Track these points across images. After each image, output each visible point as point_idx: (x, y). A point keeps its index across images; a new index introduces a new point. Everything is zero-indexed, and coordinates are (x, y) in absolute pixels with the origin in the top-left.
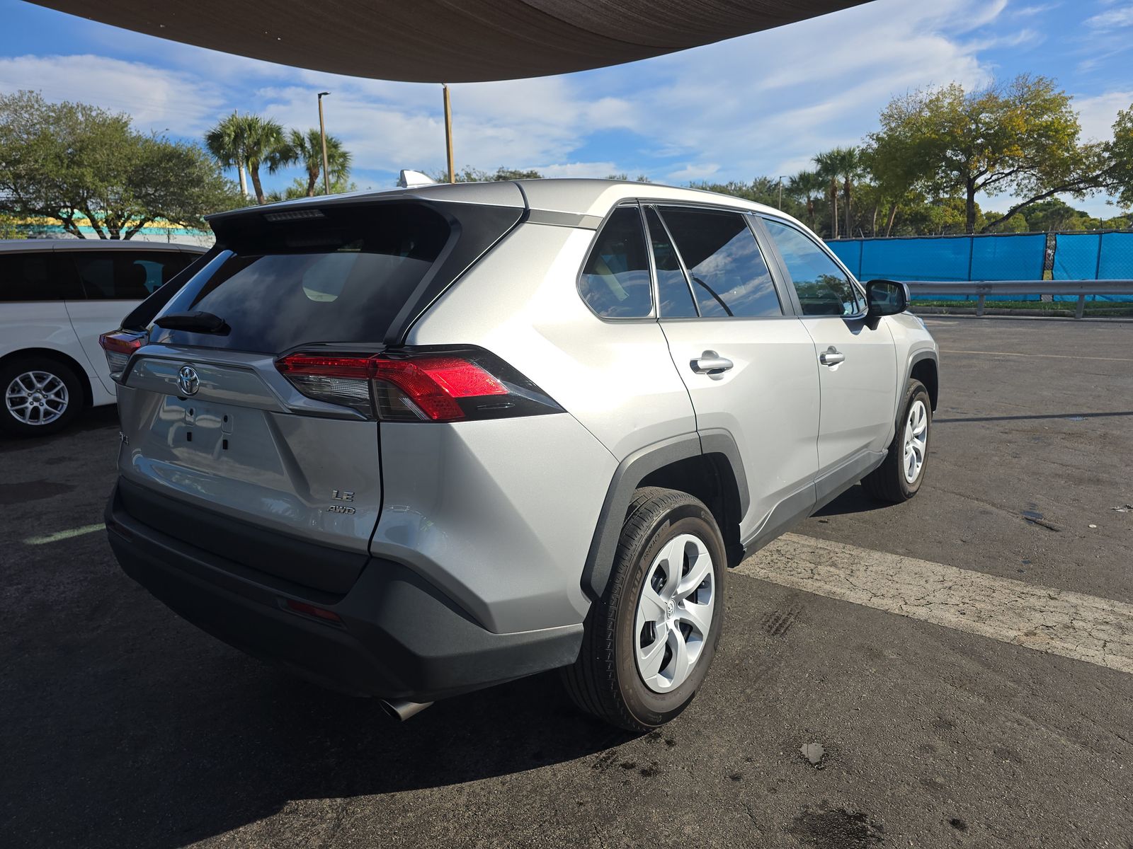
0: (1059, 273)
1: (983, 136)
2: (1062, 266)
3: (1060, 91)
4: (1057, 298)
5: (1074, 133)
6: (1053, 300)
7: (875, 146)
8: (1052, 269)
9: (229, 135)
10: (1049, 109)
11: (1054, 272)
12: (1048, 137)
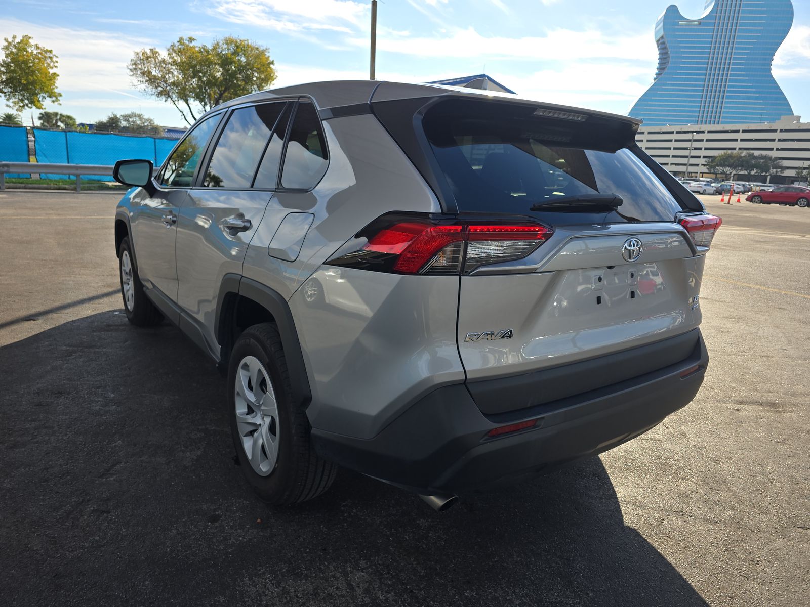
0: (41, 158)
2: (42, 152)
4: (43, 176)
6: (41, 178)
8: (35, 155)
11: (37, 158)
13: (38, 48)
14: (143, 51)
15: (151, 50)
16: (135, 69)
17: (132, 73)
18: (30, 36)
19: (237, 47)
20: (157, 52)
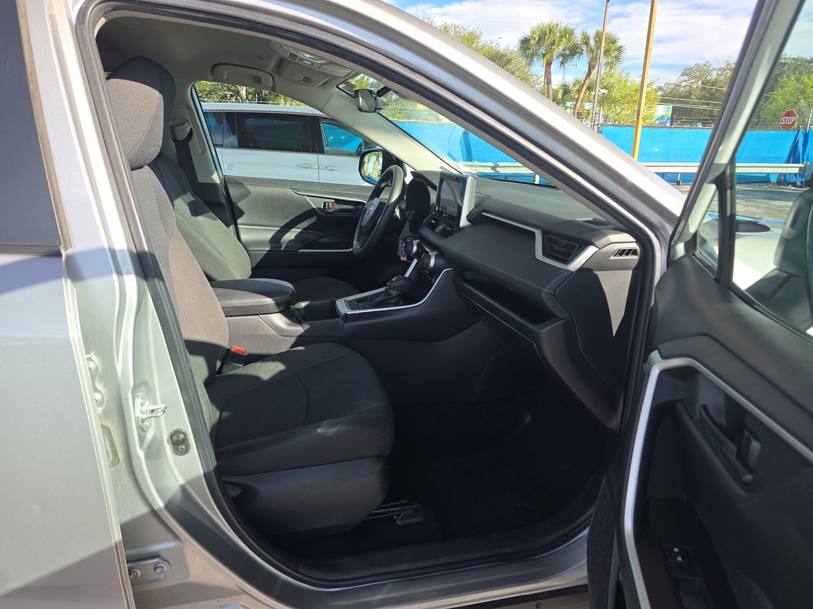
9: (534, 39)
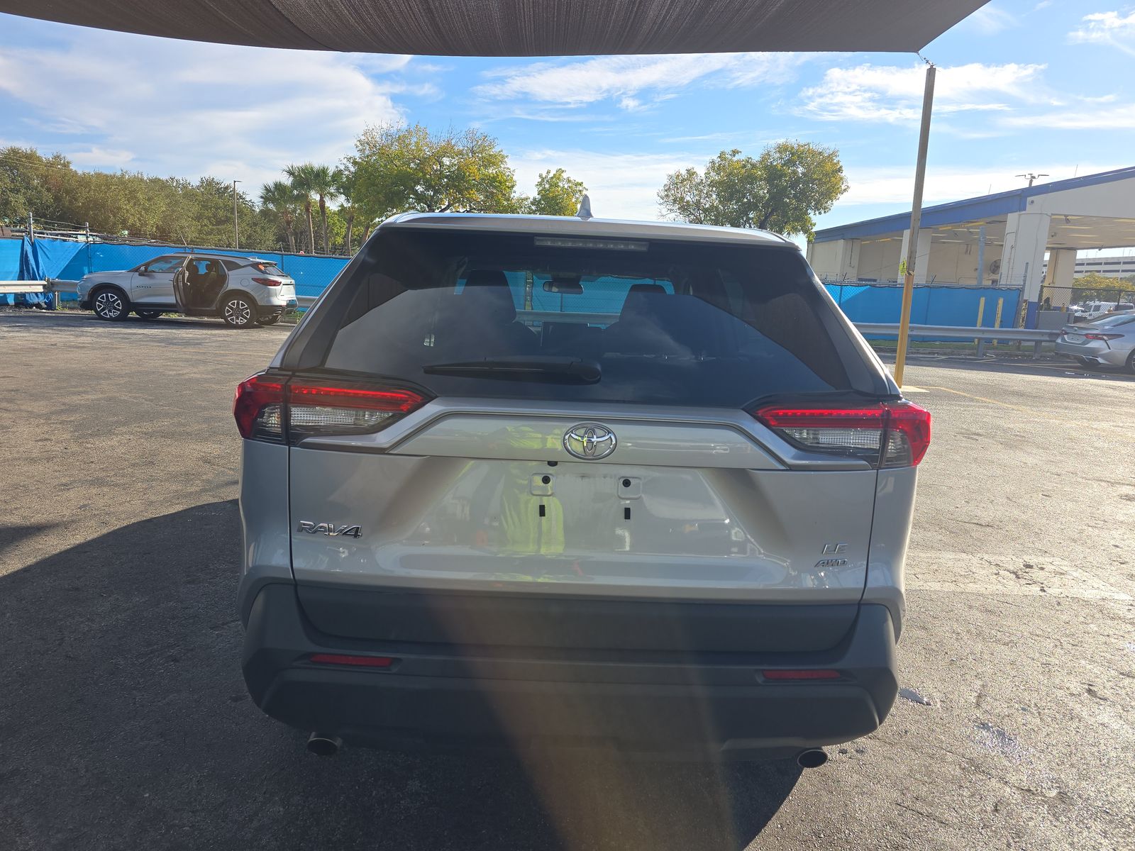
1: (446, 177)
3: (500, 150)
5: (513, 186)
7: (352, 169)
10: (494, 164)
12: (495, 187)
13: (569, 181)
14: (677, 174)
15: (688, 171)
16: (667, 196)
17: (662, 201)
18: (563, 169)
19: (793, 154)
20: (695, 172)
